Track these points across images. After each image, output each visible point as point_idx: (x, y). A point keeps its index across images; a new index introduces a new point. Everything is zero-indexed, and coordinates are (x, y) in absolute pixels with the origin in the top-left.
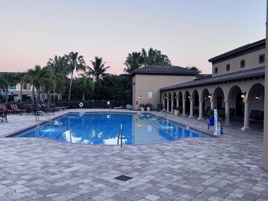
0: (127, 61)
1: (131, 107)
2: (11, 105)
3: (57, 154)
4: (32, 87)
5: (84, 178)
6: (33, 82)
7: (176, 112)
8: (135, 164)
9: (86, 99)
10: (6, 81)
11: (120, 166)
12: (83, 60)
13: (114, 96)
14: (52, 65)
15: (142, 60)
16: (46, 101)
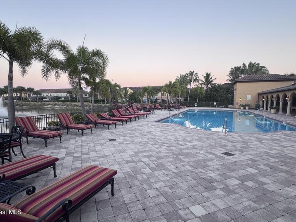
0: (230, 73)
1: (232, 107)
2: (156, 105)
4: (167, 94)
6: (167, 92)
7: (273, 111)
8: (237, 146)
9: (199, 101)
11: (225, 146)
12: (198, 76)
13: (219, 99)
14: (178, 80)
16: (175, 102)
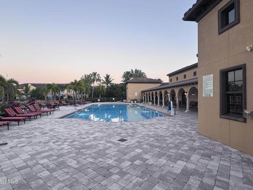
0: (123, 76)
1: (126, 101)
2: (62, 101)
3: (86, 127)
4: (73, 91)
5: (101, 140)
6: (73, 89)
7: (150, 103)
8: (129, 132)
9: (101, 97)
10: (59, 88)
11: (121, 133)
12: (100, 76)
13: (117, 95)
14: (83, 79)
15: (131, 76)
16: (80, 98)
